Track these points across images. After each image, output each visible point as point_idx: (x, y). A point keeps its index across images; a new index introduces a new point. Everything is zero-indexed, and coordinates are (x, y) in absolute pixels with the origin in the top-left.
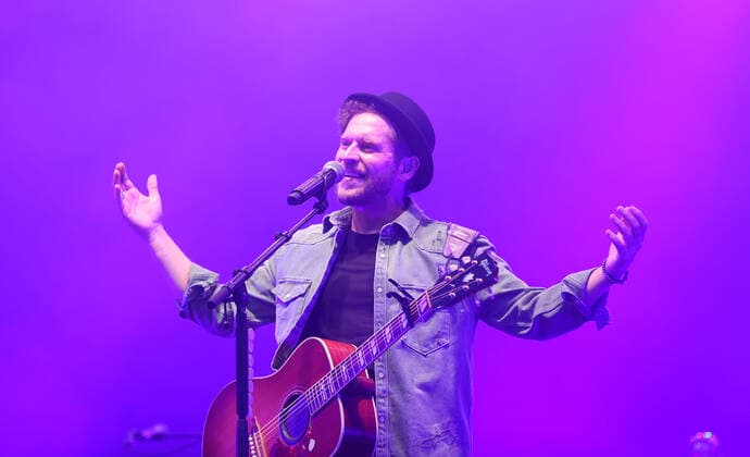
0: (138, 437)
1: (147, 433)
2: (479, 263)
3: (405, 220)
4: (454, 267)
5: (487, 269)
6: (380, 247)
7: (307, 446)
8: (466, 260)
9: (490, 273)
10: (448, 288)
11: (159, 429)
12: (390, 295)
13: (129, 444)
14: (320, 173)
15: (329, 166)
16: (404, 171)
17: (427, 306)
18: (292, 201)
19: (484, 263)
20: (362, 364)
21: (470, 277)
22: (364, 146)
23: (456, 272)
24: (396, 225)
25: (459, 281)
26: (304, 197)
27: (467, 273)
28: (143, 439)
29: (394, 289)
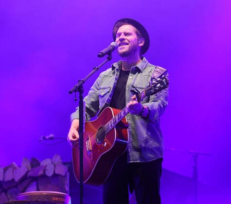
0: (44, 138)
1: (47, 137)
2: (162, 80)
3: (139, 65)
4: (154, 82)
5: (165, 82)
6: (130, 74)
7: (104, 144)
8: (159, 79)
9: (166, 84)
10: (151, 89)
11: (51, 136)
12: (132, 91)
13: (41, 141)
14: (110, 46)
15: (113, 44)
16: (140, 43)
17: (144, 95)
18: (99, 56)
19: (164, 80)
21: (159, 85)
22: (126, 34)
23: (155, 83)
24: (136, 67)
25: (155, 86)
26: (103, 55)
28: (46, 139)
29: (133, 89)
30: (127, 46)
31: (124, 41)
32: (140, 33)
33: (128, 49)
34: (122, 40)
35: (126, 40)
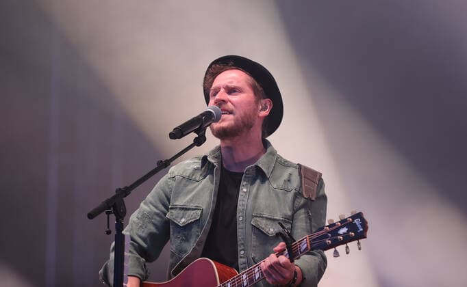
2: (353, 220)
3: (262, 162)
5: (359, 226)
6: (244, 183)
9: (362, 229)
10: (325, 236)
16: (262, 110)
17: (307, 247)
19: (357, 221)
20: (245, 284)
22: (231, 90)
23: (334, 225)
24: (256, 166)
25: (335, 233)
27: (342, 227)
30: (231, 116)
31: (224, 106)
32: (260, 89)
33: (232, 122)
34: (221, 103)
35: (229, 104)
